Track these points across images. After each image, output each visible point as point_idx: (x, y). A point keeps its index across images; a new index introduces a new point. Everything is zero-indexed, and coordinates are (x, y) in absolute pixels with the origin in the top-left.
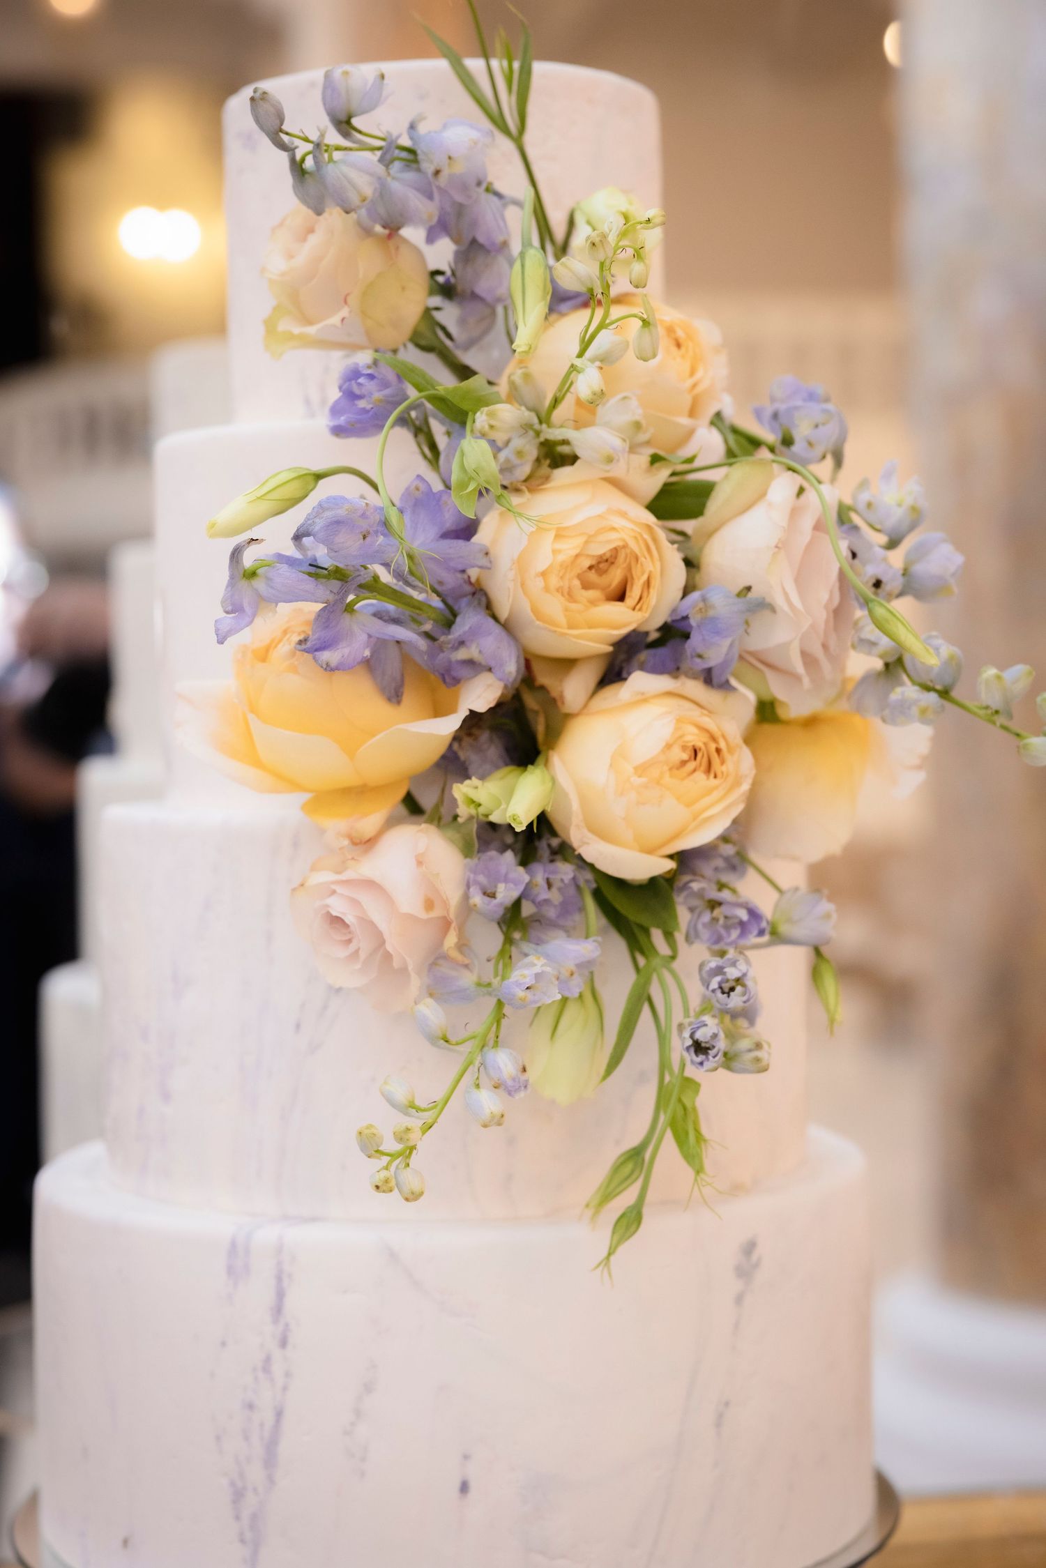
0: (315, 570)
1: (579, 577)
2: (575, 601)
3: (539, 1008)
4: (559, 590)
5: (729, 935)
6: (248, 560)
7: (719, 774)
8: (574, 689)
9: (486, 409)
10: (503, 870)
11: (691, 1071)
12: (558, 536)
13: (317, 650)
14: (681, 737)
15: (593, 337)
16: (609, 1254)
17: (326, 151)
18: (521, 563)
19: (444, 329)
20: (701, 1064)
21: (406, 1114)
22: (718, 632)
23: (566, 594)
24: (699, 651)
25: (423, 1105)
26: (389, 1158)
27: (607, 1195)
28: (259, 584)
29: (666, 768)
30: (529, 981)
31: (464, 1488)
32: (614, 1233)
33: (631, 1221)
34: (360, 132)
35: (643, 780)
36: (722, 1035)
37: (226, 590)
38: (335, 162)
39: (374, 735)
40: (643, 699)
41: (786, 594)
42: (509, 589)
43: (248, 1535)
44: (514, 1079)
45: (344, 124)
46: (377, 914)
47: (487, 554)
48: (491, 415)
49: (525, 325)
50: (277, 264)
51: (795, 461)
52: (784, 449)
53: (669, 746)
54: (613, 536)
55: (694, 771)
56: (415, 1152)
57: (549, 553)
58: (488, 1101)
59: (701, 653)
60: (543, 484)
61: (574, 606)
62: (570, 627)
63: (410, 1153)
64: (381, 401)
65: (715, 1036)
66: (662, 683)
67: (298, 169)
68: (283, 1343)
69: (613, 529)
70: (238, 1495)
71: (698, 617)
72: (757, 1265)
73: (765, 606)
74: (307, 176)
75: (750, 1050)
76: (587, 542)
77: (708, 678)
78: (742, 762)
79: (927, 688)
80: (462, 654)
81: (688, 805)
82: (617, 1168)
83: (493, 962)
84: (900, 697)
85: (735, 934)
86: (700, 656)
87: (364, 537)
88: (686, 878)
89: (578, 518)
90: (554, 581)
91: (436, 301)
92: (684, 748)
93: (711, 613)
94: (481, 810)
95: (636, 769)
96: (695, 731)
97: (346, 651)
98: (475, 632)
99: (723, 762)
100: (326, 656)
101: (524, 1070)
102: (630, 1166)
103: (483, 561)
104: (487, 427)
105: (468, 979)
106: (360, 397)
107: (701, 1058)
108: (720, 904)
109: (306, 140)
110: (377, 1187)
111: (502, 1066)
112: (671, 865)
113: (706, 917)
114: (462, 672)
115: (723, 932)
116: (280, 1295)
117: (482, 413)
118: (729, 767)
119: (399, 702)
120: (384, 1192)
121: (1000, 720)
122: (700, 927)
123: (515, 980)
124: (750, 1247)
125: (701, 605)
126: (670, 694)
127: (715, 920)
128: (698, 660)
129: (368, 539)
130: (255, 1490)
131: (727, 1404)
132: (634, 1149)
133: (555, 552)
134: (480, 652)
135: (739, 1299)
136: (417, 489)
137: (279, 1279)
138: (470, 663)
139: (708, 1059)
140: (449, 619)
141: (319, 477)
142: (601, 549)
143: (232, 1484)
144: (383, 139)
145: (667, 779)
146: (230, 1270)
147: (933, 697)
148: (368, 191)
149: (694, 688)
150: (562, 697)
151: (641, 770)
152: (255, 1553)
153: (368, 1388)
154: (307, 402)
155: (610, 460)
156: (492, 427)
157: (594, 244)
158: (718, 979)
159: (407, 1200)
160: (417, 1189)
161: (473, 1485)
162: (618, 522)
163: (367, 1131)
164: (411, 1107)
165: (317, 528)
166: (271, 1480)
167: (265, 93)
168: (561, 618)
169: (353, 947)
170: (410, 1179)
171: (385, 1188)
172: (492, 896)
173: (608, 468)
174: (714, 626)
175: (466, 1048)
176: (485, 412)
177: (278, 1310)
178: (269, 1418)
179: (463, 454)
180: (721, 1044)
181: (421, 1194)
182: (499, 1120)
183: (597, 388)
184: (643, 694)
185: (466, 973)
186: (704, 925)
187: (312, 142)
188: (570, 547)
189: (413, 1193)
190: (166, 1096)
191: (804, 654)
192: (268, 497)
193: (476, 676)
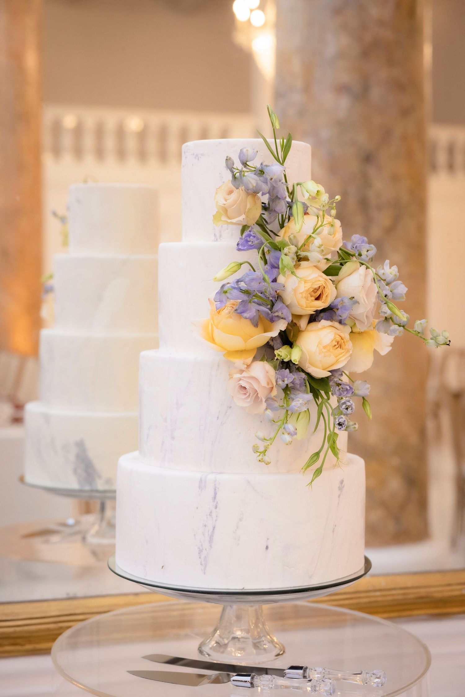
0: (241, 291)
1: (309, 293)
2: (308, 300)
3: (300, 413)
4: (305, 297)
5: (344, 393)
6: (226, 289)
7: (344, 349)
8: (303, 323)
9: (288, 247)
10: (286, 374)
11: (336, 431)
12: (305, 282)
13: (241, 313)
14: (335, 338)
15: (318, 229)
16: (312, 482)
17: (243, 172)
18: (295, 290)
19: (265, 220)
20: (340, 428)
21: (263, 441)
22: (346, 310)
23: (306, 298)
24: (340, 315)
25: (268, 439)
26: (259, 453)
27: (309, 465)
28: (228, 295)
29: (331, 347)
30: (299, 405)
31: (267, 548)
32: (313, 476)
33: (319, 472)
34: (249, 166)
35: (326, 350)
36: (346, 421)
37: (215, 295)
38: (245, 176)
39: (252, 337)
40: (324, 327)
41: (364, 300)
42: (291, 297)
43: (203, 563)
44: (294, 432)
45: (245, 164)
46: (256, 386)
47: (284, 287)
48: (289, 249)
49: (298, 224)
50: (222, 202)
51: (363, 261)
52: (359, 257)
53: (332, 341)
54: (320, 283)
55: (337, 348)
56: (266, 452)
57: (303, 288)
58: (287, 438)
59: (341, 315)
60: (298, 267)
61: (308, 302)
62: (306, 308)
63: (265, 452)
64: (257, 243)
65: (344, 421)
66: (328, 323)
67: (234, 177)
68: (216, 507)
69: (319, 281)
70: (200, 551)
71: (341, 305)
72: (343, 487)
73: (357, 302)
74: (236, 179)
75: (353, 425)
76: (312, 284)
77: (340, 322)
78: (350, 345)
79: (400, 326)
80: (276, 314)
81: (336, 357)
82: (312, 458)
83: (283, 400)
84: (393, 328)
85: (345, 393)
86: (340, 316)
87: (259, 283)
88: (333, 377)
89: (310, 278)
90: (304, 295)
91: (264, 212)
92: (336, 341)
93: (344, 304)
94: (282, 358)
95: (323, 347)
96: (339, 337)
97: (251, 314)
98: (281, 309)
99: (345, 346)
100: (245, 315)
101: (296, 429)
102: (316, 457)
103: (283, 289)
104: (288, 252)
105: (276, 404)
106: (249, 241)
107: (340, 427)
108: (341, 385)
109: (238, 170)
110: (260, 461)
111: (290, 428)
112: (330, 374)
113: (338, 388)
114: (275, 319)
115: (342, 392)
116: (215, 494)
117: (286, 248)
118: (347, 347)
119: (257, 327)
120: (261, 462)
121: (419, 335)
122: (336, 391)
123: (294, 405)
124: (342, 482)
125: (342, 302)
126: (331, 326)
127: (340, 389)
128: (340, 317)
129: (260, 284)
130: (206, 549)
131: (335, 526)
132: (317, 452)
133: (305, 287)
134: (282, 313)
135: (339, 496)
136: (267, 268)
137: (215, 489)
138: (278, 316)
139: (342, 427)
140: (273, 305)
141: (241, 264)
142: (317, 286)
143: (199, 548)
144: (254, 168)
145: (331, 350)
146: (200, 487)
147: (402, 328)
148: (255, 185)
149: (337, 324)
150: (300, 326)
151: (325, 347)
152: (205, 567)
153: (241, 520)
154: (215, 235)
155: (319, 262)
156: (289, 252)
157: (324, 206)
158: (345, 405)
159: (267, 464)
160: (269, 461)
161: (269, 547)
162: (321, 279)
163: (256, 446)
164: (264, 439)
165: (246, 280)
166: (211, 546)
167: (230, 158)
168: (304, 305)
169: (248, 394)
170: (266, 458)
171: (262, 461)
172: (284, 381)
173: (317, 264)
174: (345, 308)
175: (279, 424)
176: (287, 248)
177: (215, 498)
178: (211, 529)
179: (282, 260)
180: (346, 423)
181: (270, 463)
182: (291, 443)
183: (321, 243)
184: (324, 326)
185: (276, 402)
186: (338, 390)
187: (239, 170)
188: (308, 285)
189: (268, 462)
190: (173, 438)
191: (367, 316)
192: (229, 270)
193: (279, 320)
